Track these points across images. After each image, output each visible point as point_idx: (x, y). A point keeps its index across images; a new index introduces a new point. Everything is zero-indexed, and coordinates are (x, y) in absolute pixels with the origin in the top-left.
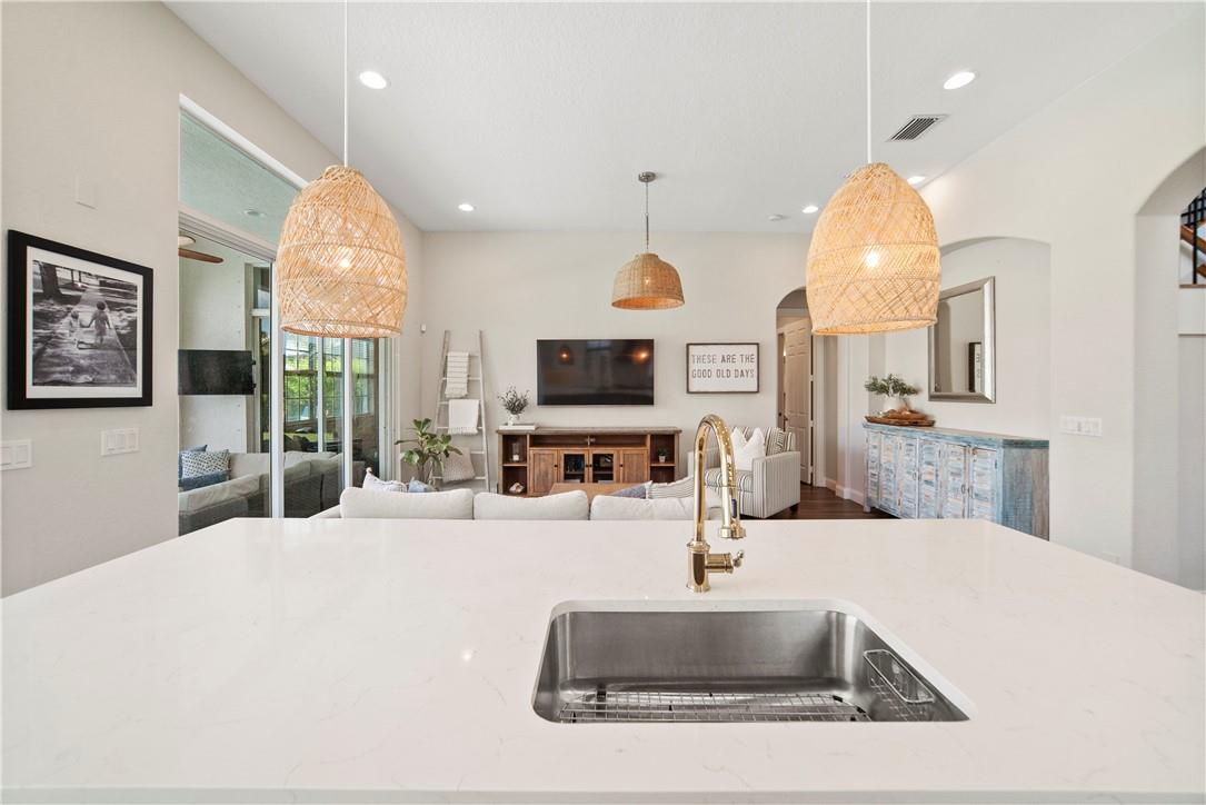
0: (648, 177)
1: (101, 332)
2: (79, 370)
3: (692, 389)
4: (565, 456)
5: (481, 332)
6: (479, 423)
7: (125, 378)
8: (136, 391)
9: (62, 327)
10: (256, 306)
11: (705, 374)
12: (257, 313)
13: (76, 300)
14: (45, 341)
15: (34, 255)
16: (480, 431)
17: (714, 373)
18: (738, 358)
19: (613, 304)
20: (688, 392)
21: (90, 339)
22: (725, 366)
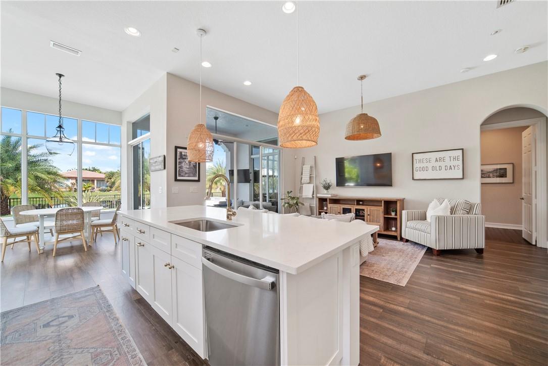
0: (362, 78)
1: (190, 165)
2: (186, 173)
3: (415, 178)
4: (343, 208)
5: (315, 157)
6: (313, 194)
7: (194, 176)
8: (197, 178)
9: (183, 164)
10: (252, 154)
11: (423, 169)
12: (252, 157)
13: (185, 158)
14: (180, 167)
15: (179, 150)
16: (313, 197)
17: (430, 169)
18: (447, 159)
19: (346, 138)
20: (413, 179)
21: (188, 167)
22: (438, 164)
